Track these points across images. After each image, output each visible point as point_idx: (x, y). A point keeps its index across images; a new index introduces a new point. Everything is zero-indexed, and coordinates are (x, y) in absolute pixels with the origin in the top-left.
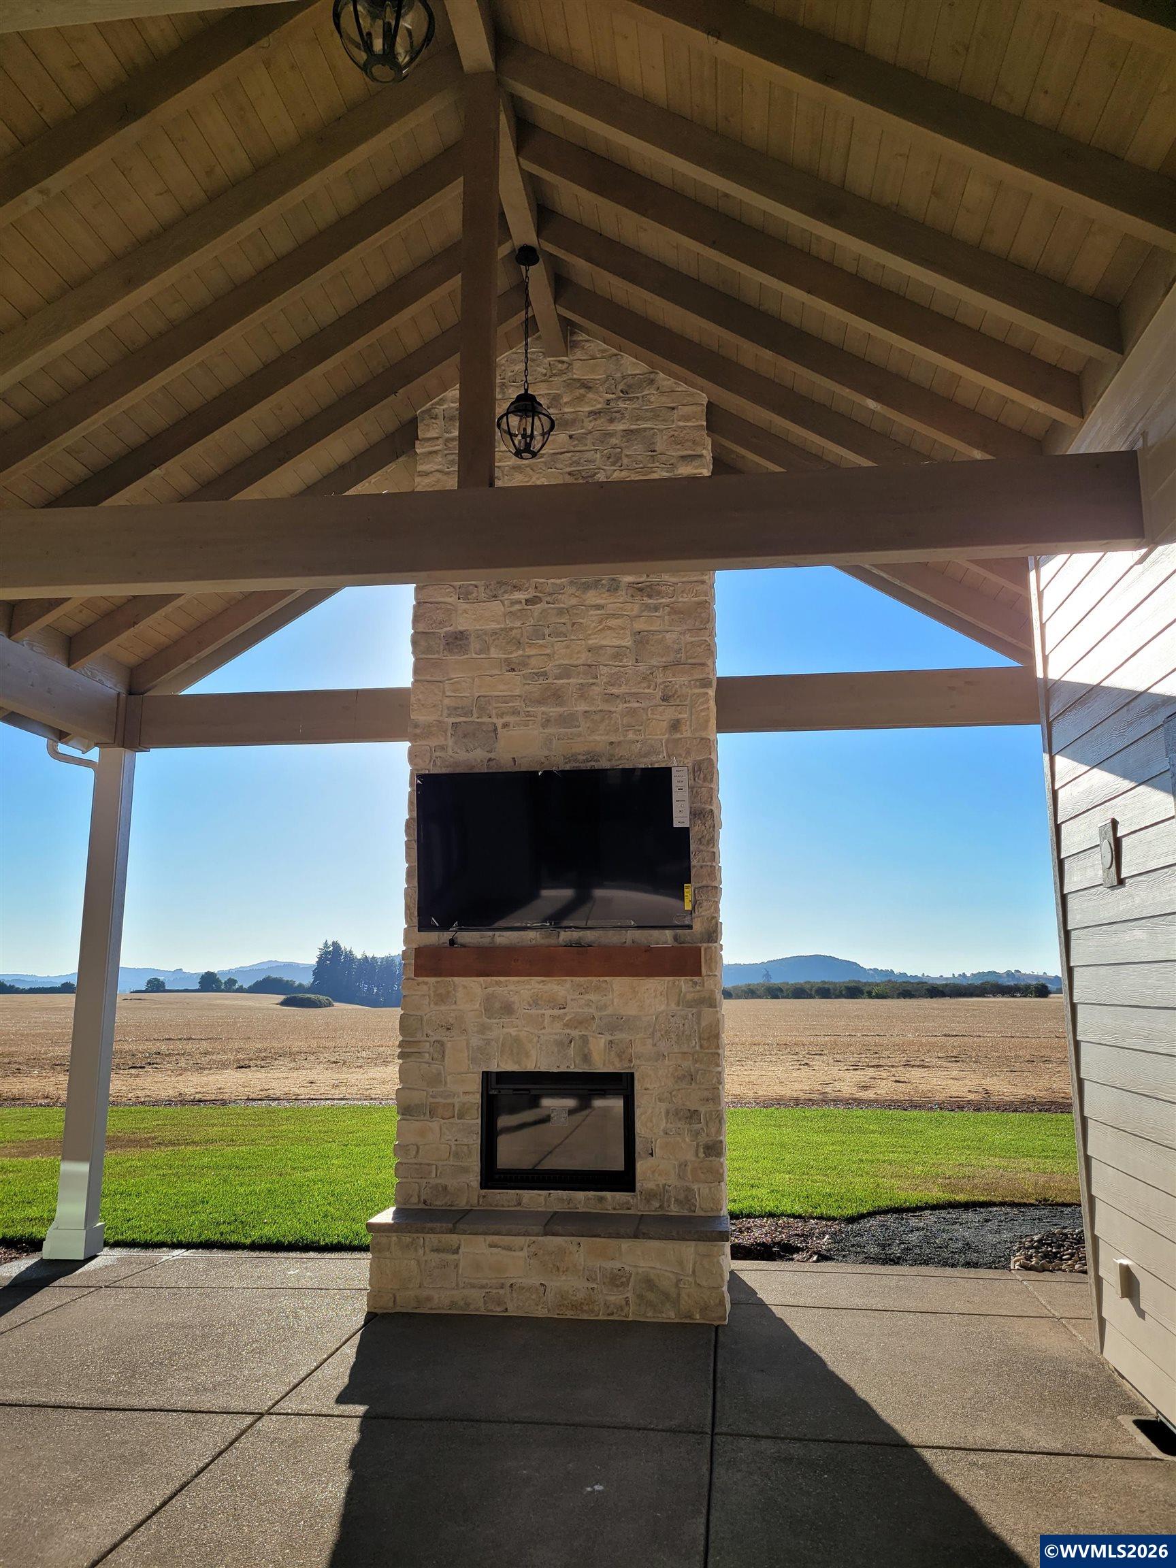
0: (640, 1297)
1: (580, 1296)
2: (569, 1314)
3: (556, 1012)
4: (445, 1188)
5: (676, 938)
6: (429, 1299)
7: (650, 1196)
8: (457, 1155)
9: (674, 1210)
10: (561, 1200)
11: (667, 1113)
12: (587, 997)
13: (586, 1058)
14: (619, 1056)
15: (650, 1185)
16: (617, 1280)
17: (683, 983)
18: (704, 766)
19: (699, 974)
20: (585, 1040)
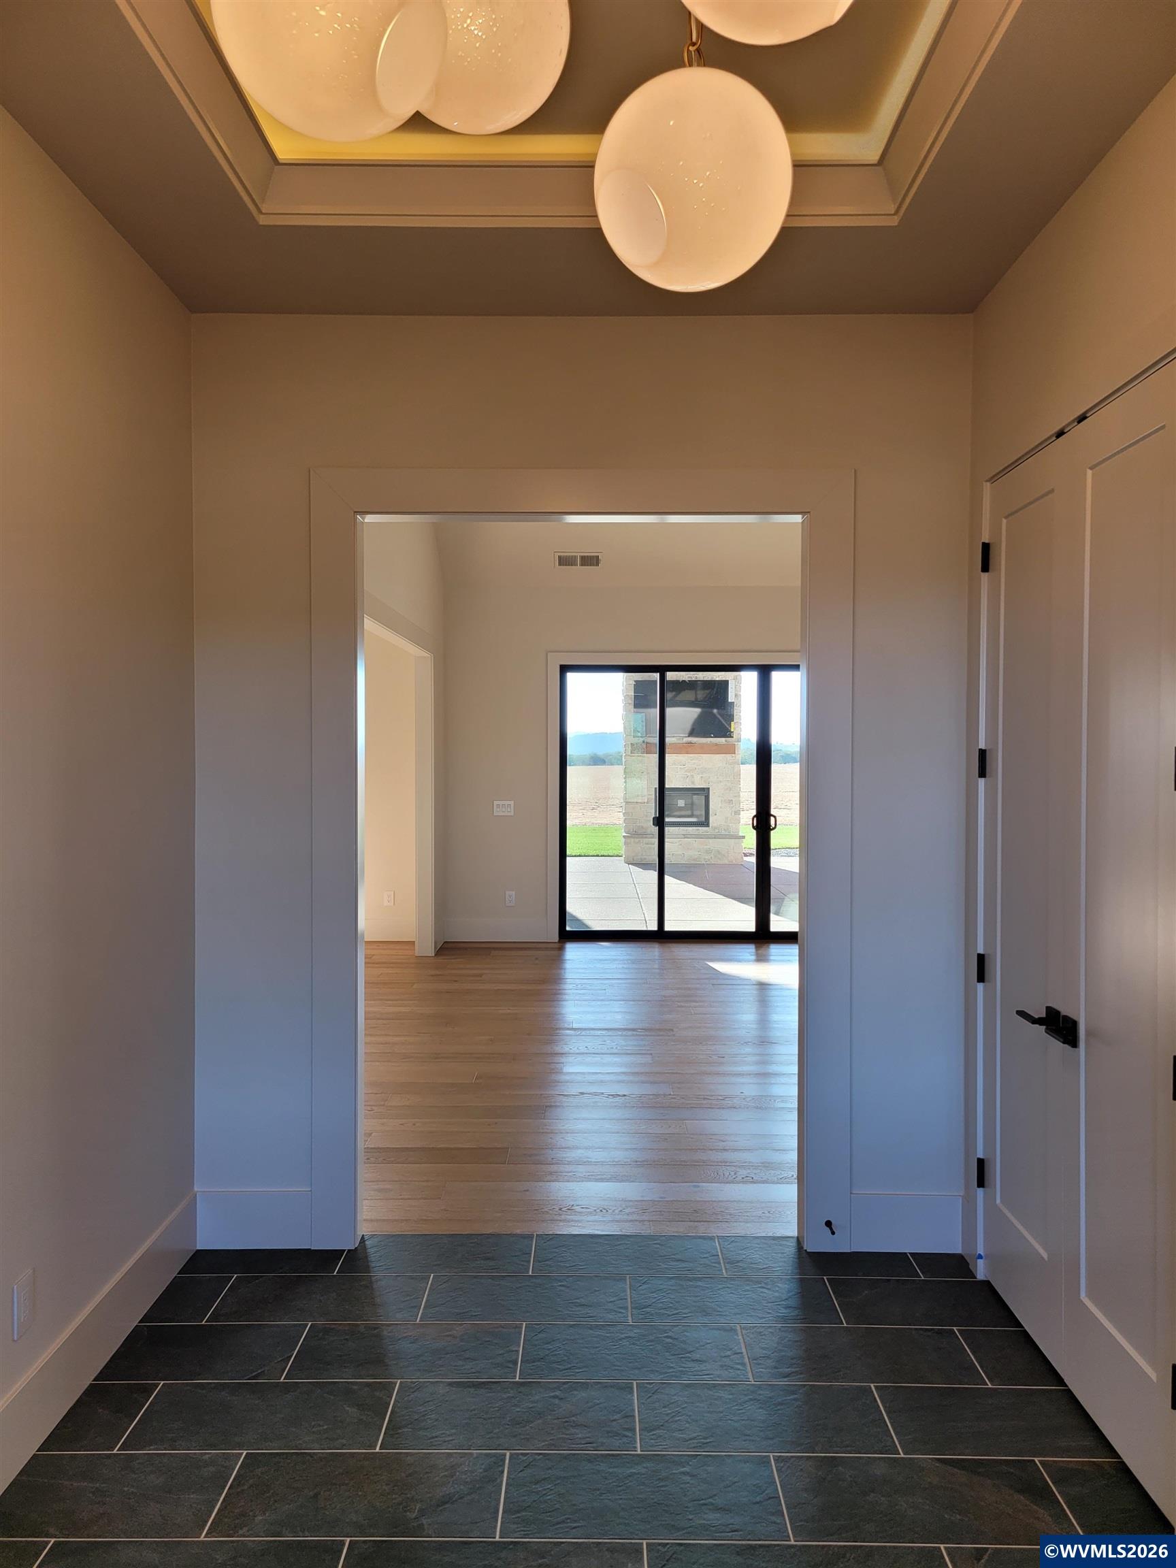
0: (715, 856)
1: (696, 857)
2: (692, 862)
3: (682, 767)
4: (642, 827)
5: (726, 741)
6: (645, 859)
7: (715, 828)
8: (647, 816)
9: (723, 833)
10: (683, 830)
11: (722, 801)
12: (693, 761)
13: (693, 783)
14: (705, 781)
15: (715, 825)
16: (708, 852)
17: (729, 756)
18: (738, 677)
19: (735, 753)
20: (692, 776)
